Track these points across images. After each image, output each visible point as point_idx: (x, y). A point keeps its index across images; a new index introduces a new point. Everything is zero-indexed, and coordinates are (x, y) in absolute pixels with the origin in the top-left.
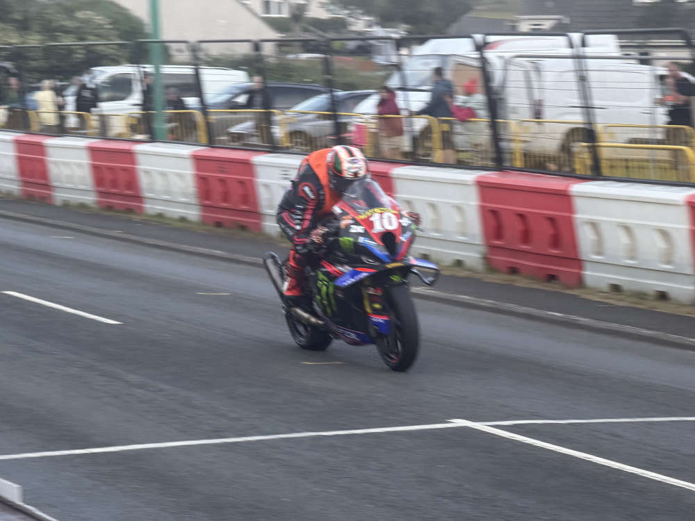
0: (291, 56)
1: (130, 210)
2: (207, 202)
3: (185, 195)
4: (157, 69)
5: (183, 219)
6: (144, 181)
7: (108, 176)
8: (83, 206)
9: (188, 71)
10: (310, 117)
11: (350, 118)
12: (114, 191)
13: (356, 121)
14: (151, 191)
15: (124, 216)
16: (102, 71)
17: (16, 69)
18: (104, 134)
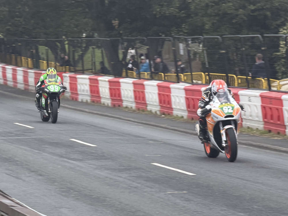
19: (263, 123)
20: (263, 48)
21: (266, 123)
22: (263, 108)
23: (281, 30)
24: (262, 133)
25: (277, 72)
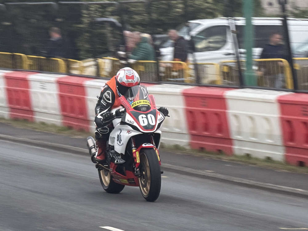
1: (220, 152)
2: (291, 144)
3: (270, 136)
4: (248, 21)
5: (269, 159)
6: (233, 124)
7: (200, 120)
8: (177, 147)
9: (277, 22)
12: (205, 133)
14: (239, 133)
15: (214, 157)
16: (199, 24)
17: (120, 22)
18: (198, 82)
19: (59, 117)
20: (59, 20)
21: (65, 117)
22: (62, 98)
24: (61, 130)
25: (79, 50)
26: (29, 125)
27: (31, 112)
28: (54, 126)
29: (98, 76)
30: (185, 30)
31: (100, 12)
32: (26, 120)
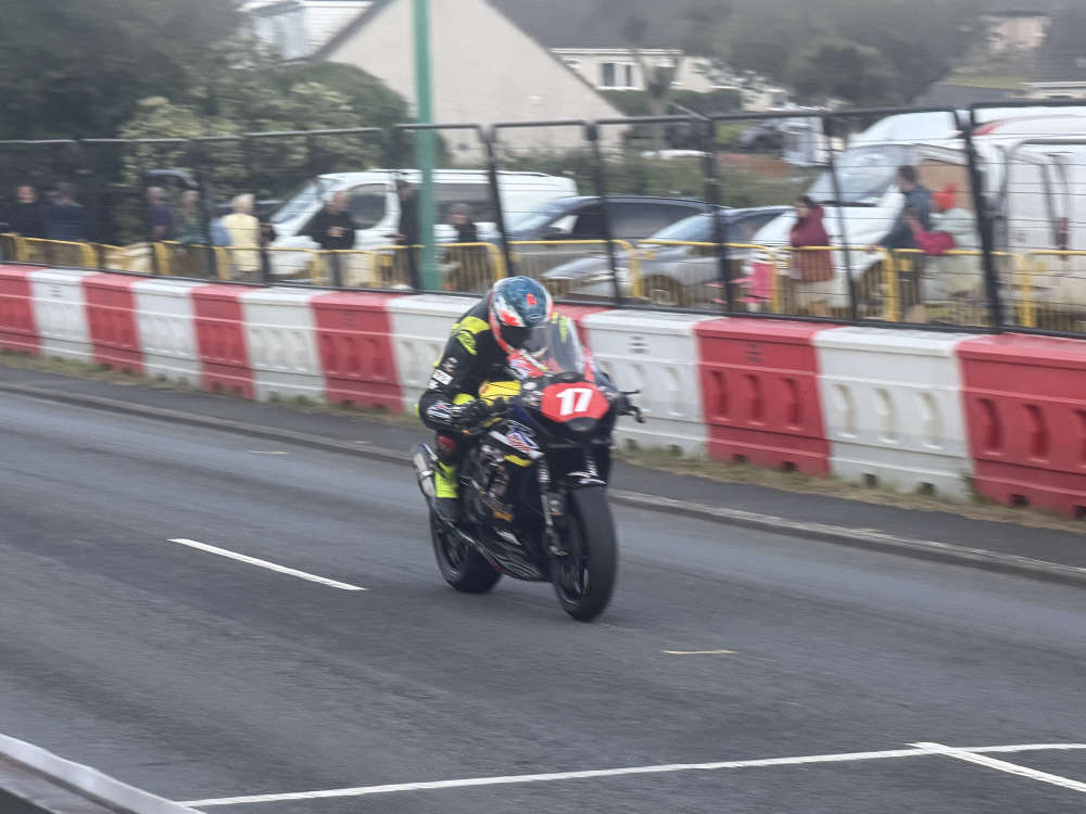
0: (649, 154)
1: (380, 408)
4: (427, 177)
6: (403, 358)
7: (344, 350)
8: (302, 401)
9: (479, 178)
10: (680, 251)
11: (748, 253)
12: (354, 375)
13: (755, 257)
14: (414, 375)
15: (369, 417)
16: (336, 182)
17: (195, 179)
18: (338, 284)
19: (88, 347)
20: (83, 172)
21: (98, 347)
22: (92, 313)
23: (122, 128)
24: (88, 370)
25: (117, 229)
26: (32, 362)
27: (35, 338)
28: (76, 363)
29: (155, 272)
30: (312, 190)
31: (156, 160)
32: (26, 353)
